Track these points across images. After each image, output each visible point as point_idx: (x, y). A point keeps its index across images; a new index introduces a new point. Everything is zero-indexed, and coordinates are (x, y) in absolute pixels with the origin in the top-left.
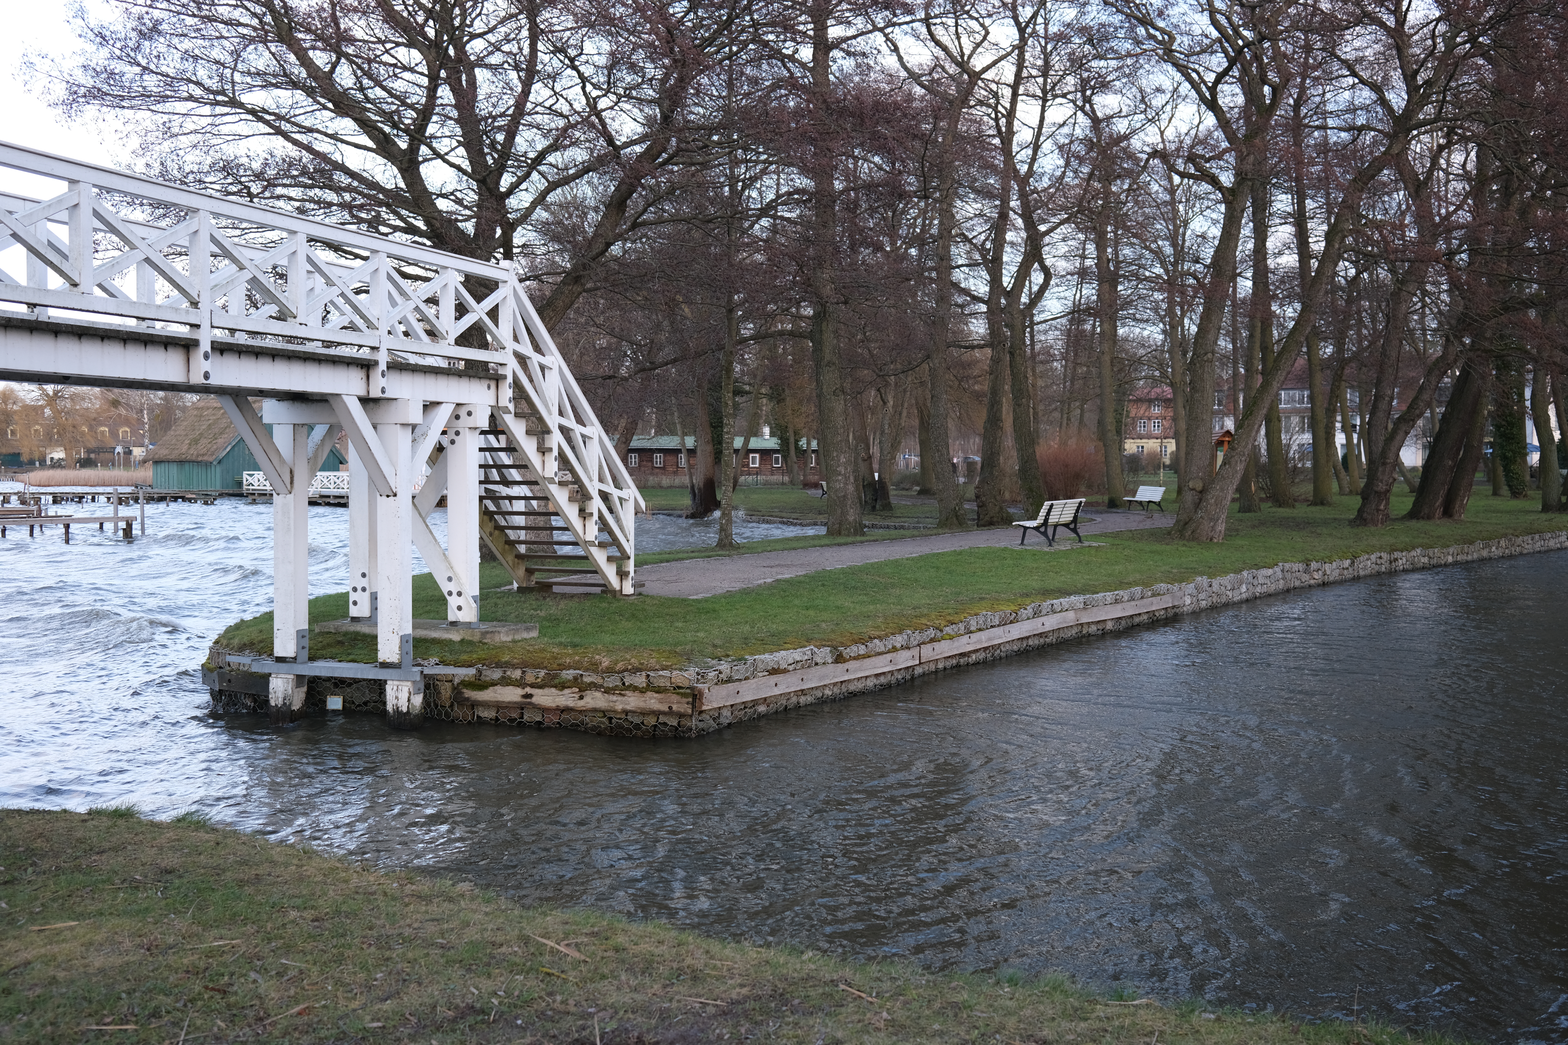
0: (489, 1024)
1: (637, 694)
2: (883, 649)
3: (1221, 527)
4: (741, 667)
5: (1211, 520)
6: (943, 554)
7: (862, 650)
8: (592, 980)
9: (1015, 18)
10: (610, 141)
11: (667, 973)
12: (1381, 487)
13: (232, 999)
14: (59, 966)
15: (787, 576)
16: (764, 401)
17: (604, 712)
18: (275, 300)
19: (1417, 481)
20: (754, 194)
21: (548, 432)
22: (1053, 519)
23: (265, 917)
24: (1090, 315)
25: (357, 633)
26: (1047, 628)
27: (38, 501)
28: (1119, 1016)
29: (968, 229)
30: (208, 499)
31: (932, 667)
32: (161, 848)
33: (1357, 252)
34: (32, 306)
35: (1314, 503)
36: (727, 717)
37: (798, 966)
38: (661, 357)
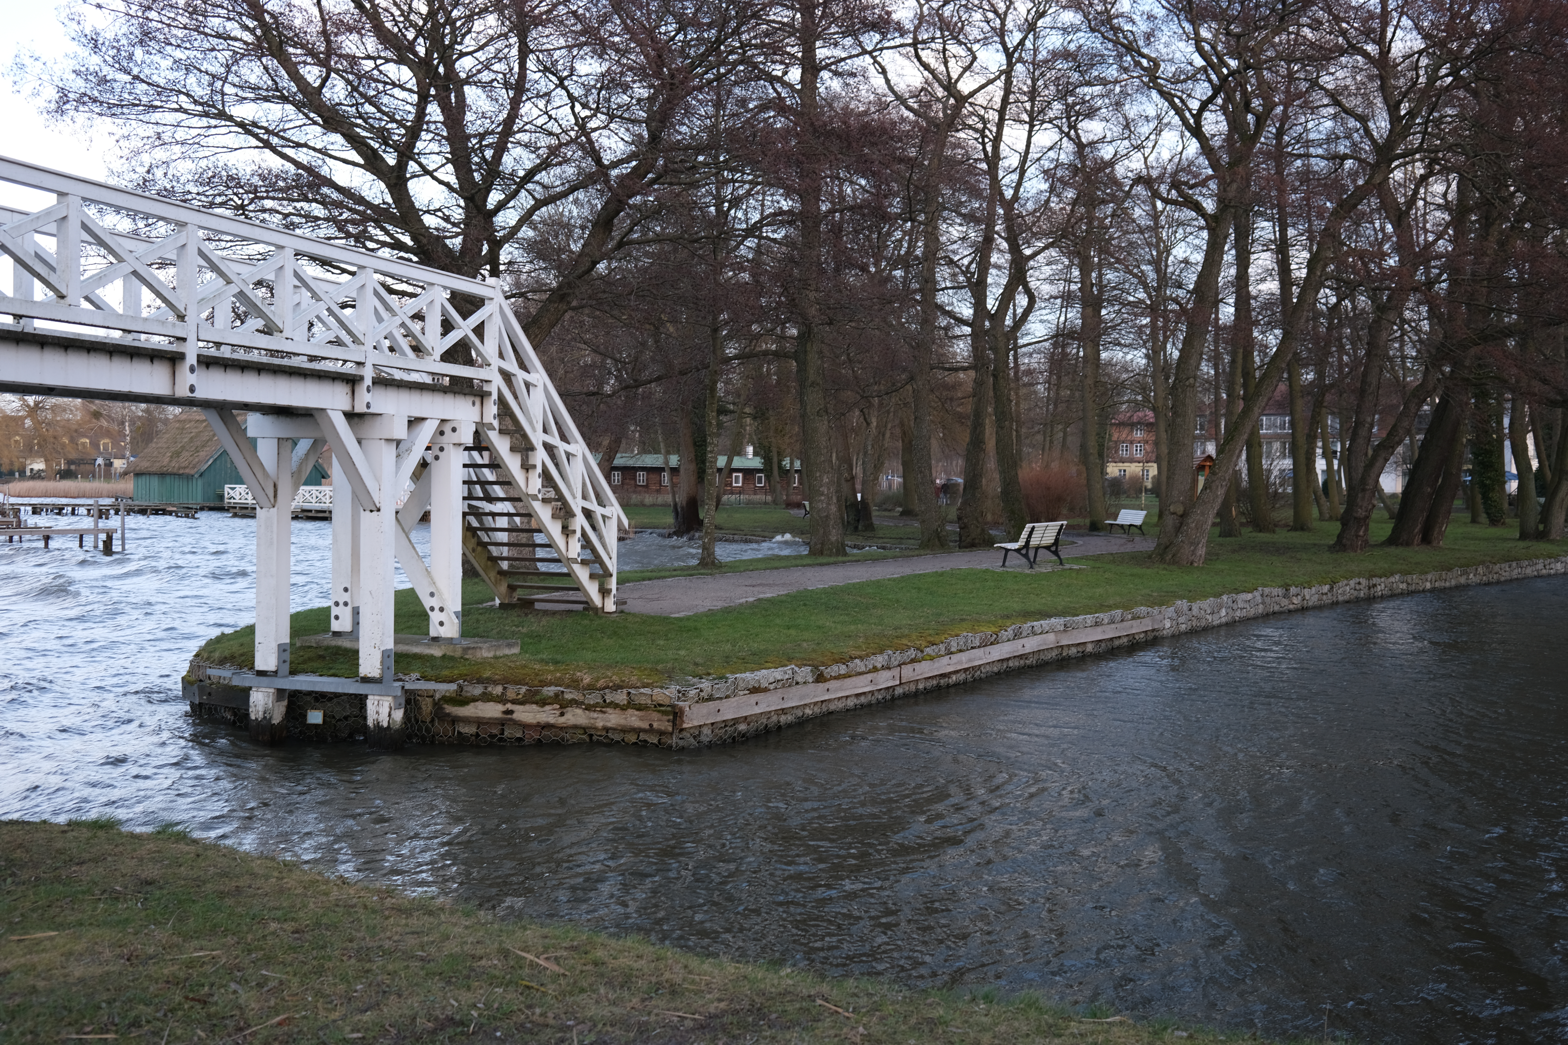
0: (468, 1035)
1: (618, 711)
2: (863, 669)
3: (1202, 551)
4: (722, 685)
5: (1192, 544)
6: (924, 575)
7: (843, 669)
8: (571, 994)
9: (1003, 44)
10: (598, 160)
11: (645, 987)
12: (1361, 513)
13: (213, 1009)
14: (39, 975)
15: (769, 595)
16: (748, 420)
17: (584, 729)
18: (261, 314)
19: (1397, 507)
20: (740, 214)
21: (532, 448)
22: (1034, 542)
23: (245, 928)
24: (1074, 339)
25: (338, 648)
26: (1028, 650)
27: (17, 511)
28: (1092, 1033)
29: (953, 252)
30: (188, 512)
31: (913, 688)
32: (141, 860)
33: (1338, 280)
34: (18, 317)
35: (1294, 529)
36: (707, 735)
37: (776, 982)
38: (645, 375)
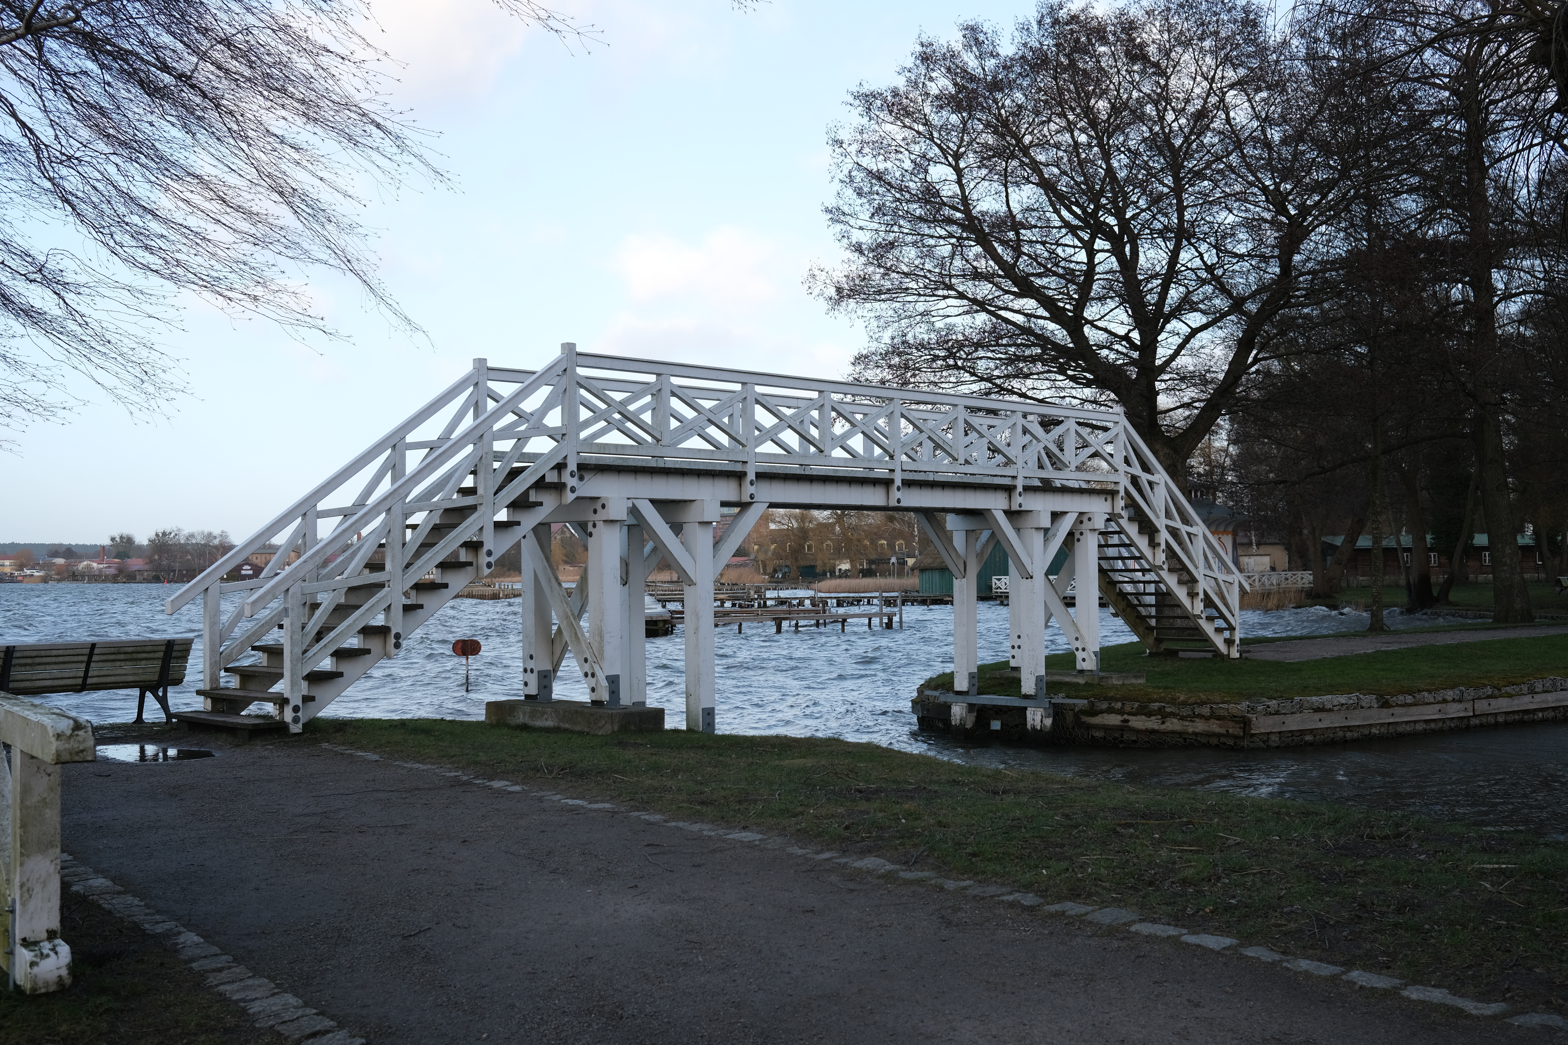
1: (1203, 720)
2: (1431, 700)
4: (1288, 704)
7: (1409, 699)
17: (1180, 734)
25: (1011, 678)
27: (825, 604)
31: (1490, 719)
36: (1274, 740)
